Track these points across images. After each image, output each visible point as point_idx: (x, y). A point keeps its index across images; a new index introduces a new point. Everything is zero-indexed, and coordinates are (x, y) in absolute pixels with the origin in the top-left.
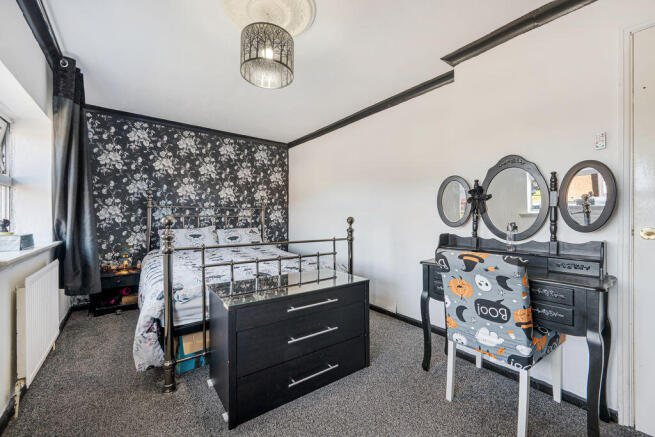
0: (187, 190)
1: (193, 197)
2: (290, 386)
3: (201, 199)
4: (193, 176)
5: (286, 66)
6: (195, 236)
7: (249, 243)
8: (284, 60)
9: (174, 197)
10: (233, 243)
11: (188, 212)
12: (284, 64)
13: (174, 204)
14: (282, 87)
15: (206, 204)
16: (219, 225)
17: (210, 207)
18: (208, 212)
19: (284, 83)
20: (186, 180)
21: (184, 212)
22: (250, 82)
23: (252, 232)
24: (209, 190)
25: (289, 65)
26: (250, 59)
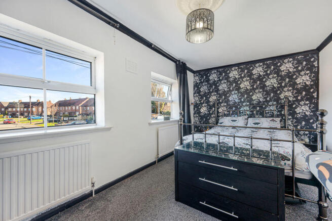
0: (234, 97)
1: (237, 101)
2: (201, 202)
3: (241, 102)
4: (236, 90)
5: (210, 30)
6: (233, 121)
7: (269, 127)
8: (209, 27)
9: (227, 101)
10: (256, 126)
11: (234, 109)
12: (209, 29)
13: (228, 105)
14: (207, 41)
15: (244, 104)
16: (251, 116)
17: (246, 105)
18: (245, 108)
19: (208, 39)
20: (233, 93)
21: (232, 109)
22: (189, 41)
23: (273, 120)
24: (246, 96)
25: (212, 29)
26: (192, 30)
